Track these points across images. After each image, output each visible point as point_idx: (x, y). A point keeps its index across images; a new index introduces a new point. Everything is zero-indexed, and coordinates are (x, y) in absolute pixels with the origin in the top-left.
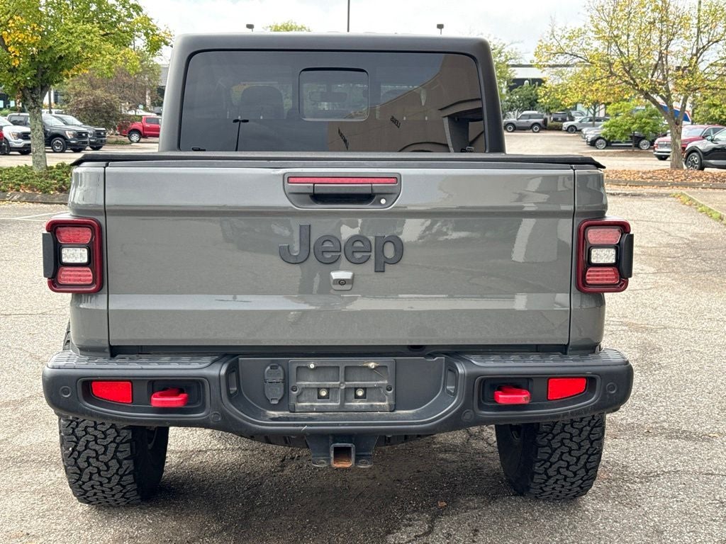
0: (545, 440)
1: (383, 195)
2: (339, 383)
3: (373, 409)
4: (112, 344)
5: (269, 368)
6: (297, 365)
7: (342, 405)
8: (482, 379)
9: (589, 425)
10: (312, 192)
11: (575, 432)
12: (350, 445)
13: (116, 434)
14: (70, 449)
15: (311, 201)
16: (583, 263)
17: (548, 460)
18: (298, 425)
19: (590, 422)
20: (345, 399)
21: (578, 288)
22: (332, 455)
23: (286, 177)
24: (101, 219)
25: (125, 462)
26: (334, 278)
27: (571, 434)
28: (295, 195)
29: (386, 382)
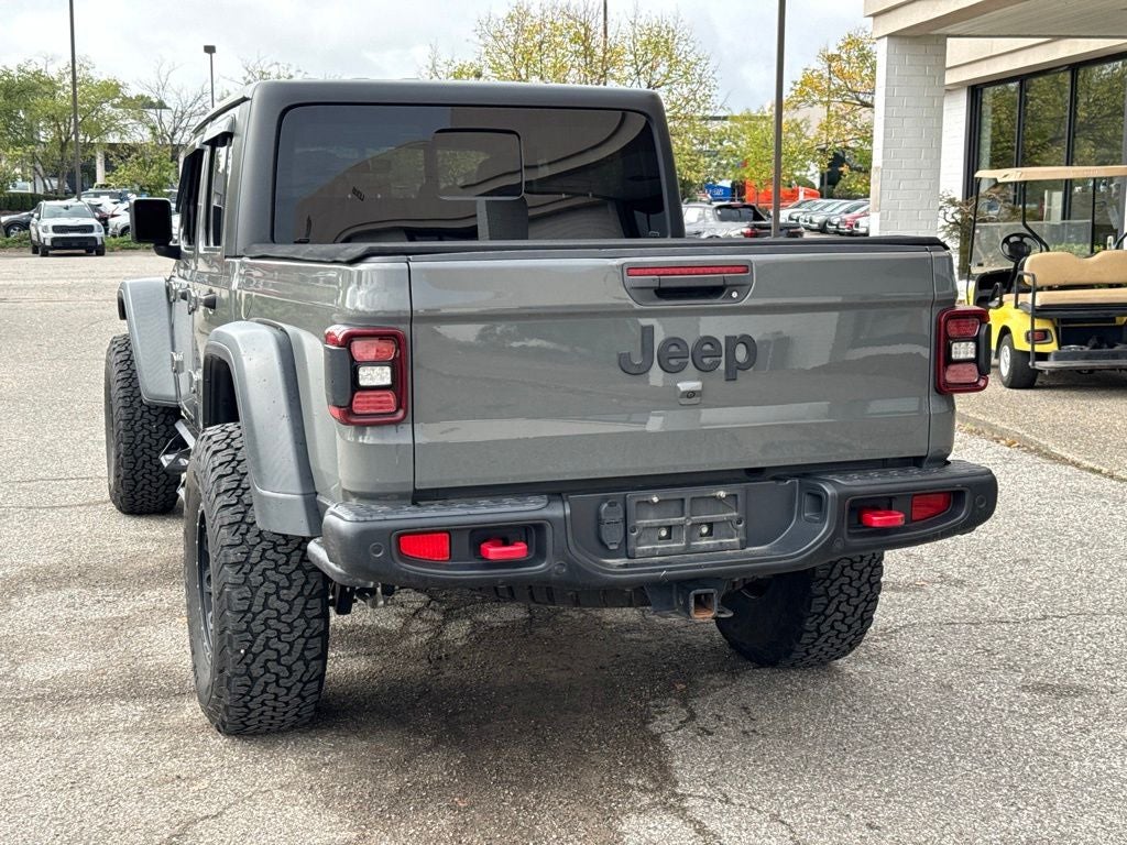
0: (821, 588)
1: (735, 287)
2: (683, 518)
3: (722, 547)
4: (417, 487)
5: (606, 505)
6: (637, 500)
7: (688, 546)
8: (853, 501)
9: (869, 564)
10: (657, 285)
11: (855, 575)
12: (712, 590)
13: (305, 626)
14: (242, 651)
15: (655, 297)
16: (944, 359)
17: (823, 613)
18: (655, 571)
19: (870, 561)
20: (690, 539)
21: (937, 391)
22: (692, 605)
23: (625, 268)
24: (404, 328)
25: (313, 663)
26: (682, 389)
27: (850, 578)
28: (638, 291)
29: (735, 514)
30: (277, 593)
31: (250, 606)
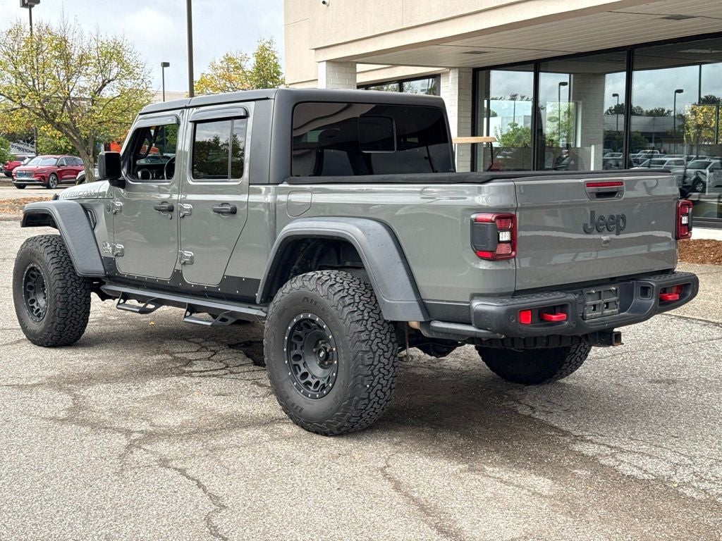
1: (619, 192)
7: (602, 313)
8: (661, 288)
13: (393, 371)
14: (368, 386)
15: (596, 197)
16: (680, 224)
20: (603, 309)
21: (676, 238)
22: (614, 339)
24: (513, 213)
26: (603, 240)
28: (590, 194)
29: (615, 298)
30: (383, 354)
31: (373, 362)
